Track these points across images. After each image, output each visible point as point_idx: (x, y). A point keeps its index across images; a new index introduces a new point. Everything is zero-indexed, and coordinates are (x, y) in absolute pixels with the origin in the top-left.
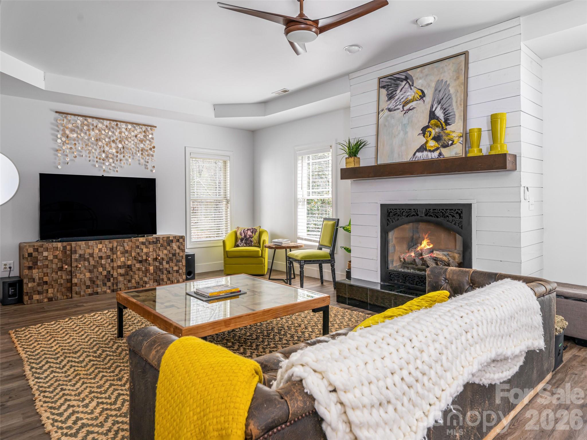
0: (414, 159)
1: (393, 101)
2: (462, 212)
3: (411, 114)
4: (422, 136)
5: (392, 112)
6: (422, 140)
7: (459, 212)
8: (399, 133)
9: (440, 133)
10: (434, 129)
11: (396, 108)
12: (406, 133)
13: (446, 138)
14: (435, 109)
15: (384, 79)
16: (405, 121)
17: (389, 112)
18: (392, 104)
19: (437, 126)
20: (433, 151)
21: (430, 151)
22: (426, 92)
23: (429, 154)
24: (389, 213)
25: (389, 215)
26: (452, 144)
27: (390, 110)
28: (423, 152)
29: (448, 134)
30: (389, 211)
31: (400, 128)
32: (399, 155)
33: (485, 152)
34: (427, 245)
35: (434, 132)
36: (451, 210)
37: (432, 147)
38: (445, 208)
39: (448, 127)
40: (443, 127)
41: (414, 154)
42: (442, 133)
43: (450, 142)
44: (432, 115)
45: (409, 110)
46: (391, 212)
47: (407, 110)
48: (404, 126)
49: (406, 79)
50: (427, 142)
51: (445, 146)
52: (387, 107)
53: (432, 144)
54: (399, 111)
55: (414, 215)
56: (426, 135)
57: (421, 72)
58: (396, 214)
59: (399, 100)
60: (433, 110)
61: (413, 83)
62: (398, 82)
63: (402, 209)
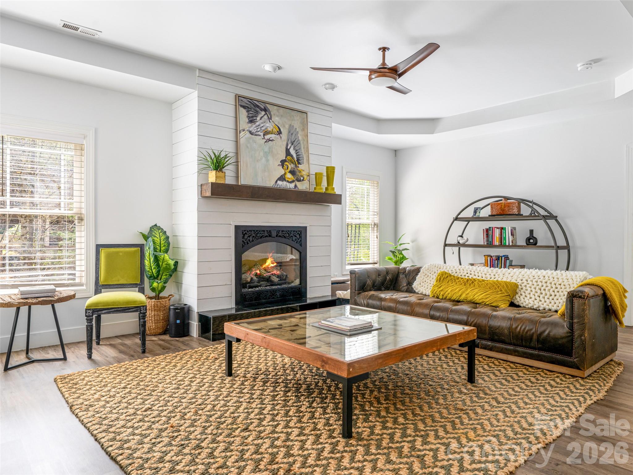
0: (276, 186)
1: (254, 126)
2: (301, 233)
3: (271, 144)
4: (281, 167)
5: (253, 136)
6: (281, 171)
7: (299, 233)
8: (261, 159)
9: (294, 169)
10: (290, 164)
11: (257, 133)
12: (267, 161)
13: (299, 174)
14: (290, 148)
15: (244, 99)
16: (266, 149)
17: (250, 135)
18: (253, 128)
19: (292, 163)
20: (291, 182)
21: (288, 181)
22: (282, 130)
23: (288, 184)
24: (244, 235)
25: (244, 236)
26: (303, 180)
27: (251, 133)
28: (283, 181)
29: (300, 172)
30: (244, 233)
31: (262, 154)
32: (263, 180)
33: (324, 191)
34: (272, 263)
35: (291, 166)
36: (294, 231)
37: (289, 178)
38: (289, 229)
39: (299, 165)
40: (296, 165)
41: (276, 182)
42: (296, 170)
43: (302, 178)
44: (288, 153)
45: (269, 140)
46: (246, 233)
47: (268, 139)
48: (266, 154)
49: (265, 110)
50: (285, 174)
51: (299, 181)
52: (248, 129)
53: (289, 176)
54: (260, 137)
55: (267, 236)
56: (284, 168)
57: (278, 110)
58: (251, 235)
59: (259, 127)
60: (289, 148)
61: (271, 117)
62: (258, 109)
63: (257, 231)
